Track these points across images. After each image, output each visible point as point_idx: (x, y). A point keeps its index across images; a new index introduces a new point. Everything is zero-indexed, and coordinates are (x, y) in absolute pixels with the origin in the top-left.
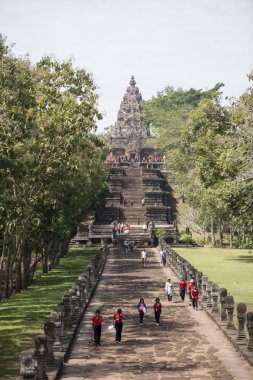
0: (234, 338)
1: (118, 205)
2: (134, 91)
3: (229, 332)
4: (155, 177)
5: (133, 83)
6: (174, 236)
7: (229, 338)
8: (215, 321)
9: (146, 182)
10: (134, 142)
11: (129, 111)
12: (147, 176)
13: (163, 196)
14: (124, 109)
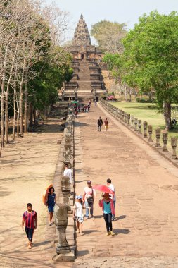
0: (154, 146)
1: (76, 81)
2: (82, 22)
3: (150, 143)
4: (95, 66)
5: (82, 18)
6: (106, 96)
7: (151, 146)
8: (141, 138)
9: (90, 68)
10: (83, 48)
11: (80, 32)
12: (91, 66)
13: (99, 76)
14: (77, 31)
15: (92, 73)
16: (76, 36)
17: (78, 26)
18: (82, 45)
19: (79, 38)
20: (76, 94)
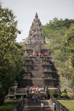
4: (48, 64)
5: (37, 17)
6: (58, 93)
9: (44, 66)
10: (38, 46)
11: (35, 31)
12: (44, 63)
13: (52, 73)
14: (32, 30)
15: (46, 70)
16: (30, 35)
17: (33, 24)
18: (36, 44)
19: (34, 36)
20: (28, 91)
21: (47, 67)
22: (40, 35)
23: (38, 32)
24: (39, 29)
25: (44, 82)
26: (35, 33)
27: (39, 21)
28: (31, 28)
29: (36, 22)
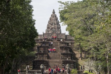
5: (54, 13)
14: (50, 24)
18: (53, 33)
19: (51, 29)
21: (66, 48)
22: (57, 28)
23: (55, 26)
24: (56, 23)
25: (63, 64)
26: (52, 27)
27: (56, 16)
28: (49, 22)
29: (53, 17)
